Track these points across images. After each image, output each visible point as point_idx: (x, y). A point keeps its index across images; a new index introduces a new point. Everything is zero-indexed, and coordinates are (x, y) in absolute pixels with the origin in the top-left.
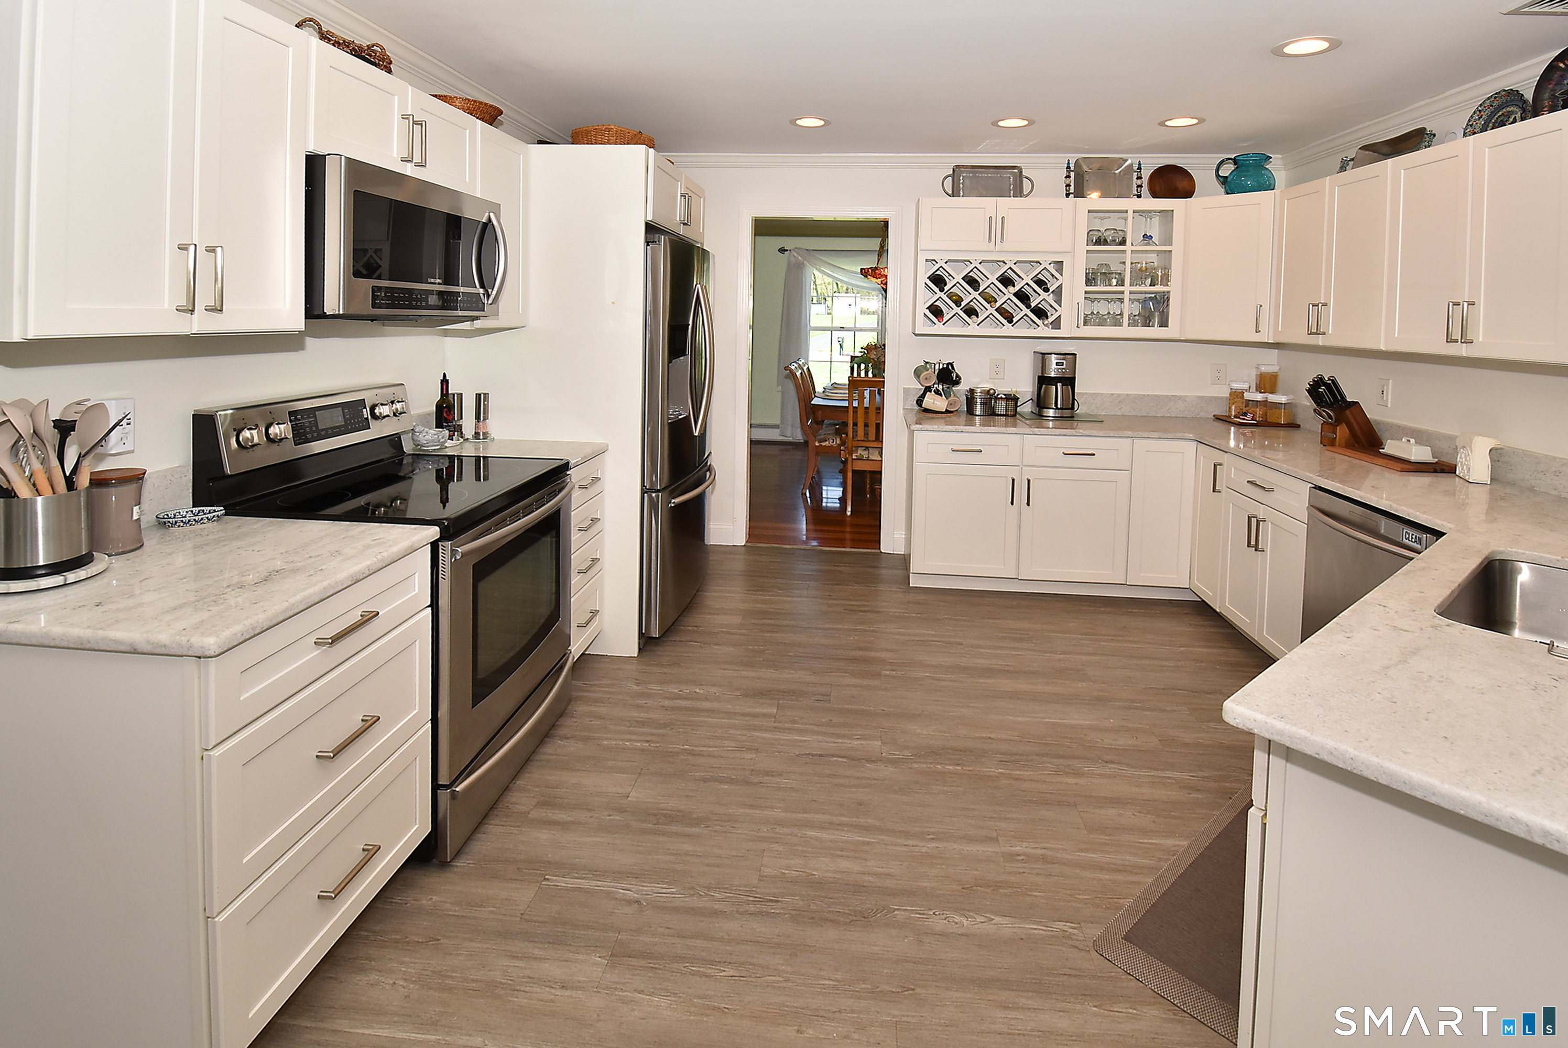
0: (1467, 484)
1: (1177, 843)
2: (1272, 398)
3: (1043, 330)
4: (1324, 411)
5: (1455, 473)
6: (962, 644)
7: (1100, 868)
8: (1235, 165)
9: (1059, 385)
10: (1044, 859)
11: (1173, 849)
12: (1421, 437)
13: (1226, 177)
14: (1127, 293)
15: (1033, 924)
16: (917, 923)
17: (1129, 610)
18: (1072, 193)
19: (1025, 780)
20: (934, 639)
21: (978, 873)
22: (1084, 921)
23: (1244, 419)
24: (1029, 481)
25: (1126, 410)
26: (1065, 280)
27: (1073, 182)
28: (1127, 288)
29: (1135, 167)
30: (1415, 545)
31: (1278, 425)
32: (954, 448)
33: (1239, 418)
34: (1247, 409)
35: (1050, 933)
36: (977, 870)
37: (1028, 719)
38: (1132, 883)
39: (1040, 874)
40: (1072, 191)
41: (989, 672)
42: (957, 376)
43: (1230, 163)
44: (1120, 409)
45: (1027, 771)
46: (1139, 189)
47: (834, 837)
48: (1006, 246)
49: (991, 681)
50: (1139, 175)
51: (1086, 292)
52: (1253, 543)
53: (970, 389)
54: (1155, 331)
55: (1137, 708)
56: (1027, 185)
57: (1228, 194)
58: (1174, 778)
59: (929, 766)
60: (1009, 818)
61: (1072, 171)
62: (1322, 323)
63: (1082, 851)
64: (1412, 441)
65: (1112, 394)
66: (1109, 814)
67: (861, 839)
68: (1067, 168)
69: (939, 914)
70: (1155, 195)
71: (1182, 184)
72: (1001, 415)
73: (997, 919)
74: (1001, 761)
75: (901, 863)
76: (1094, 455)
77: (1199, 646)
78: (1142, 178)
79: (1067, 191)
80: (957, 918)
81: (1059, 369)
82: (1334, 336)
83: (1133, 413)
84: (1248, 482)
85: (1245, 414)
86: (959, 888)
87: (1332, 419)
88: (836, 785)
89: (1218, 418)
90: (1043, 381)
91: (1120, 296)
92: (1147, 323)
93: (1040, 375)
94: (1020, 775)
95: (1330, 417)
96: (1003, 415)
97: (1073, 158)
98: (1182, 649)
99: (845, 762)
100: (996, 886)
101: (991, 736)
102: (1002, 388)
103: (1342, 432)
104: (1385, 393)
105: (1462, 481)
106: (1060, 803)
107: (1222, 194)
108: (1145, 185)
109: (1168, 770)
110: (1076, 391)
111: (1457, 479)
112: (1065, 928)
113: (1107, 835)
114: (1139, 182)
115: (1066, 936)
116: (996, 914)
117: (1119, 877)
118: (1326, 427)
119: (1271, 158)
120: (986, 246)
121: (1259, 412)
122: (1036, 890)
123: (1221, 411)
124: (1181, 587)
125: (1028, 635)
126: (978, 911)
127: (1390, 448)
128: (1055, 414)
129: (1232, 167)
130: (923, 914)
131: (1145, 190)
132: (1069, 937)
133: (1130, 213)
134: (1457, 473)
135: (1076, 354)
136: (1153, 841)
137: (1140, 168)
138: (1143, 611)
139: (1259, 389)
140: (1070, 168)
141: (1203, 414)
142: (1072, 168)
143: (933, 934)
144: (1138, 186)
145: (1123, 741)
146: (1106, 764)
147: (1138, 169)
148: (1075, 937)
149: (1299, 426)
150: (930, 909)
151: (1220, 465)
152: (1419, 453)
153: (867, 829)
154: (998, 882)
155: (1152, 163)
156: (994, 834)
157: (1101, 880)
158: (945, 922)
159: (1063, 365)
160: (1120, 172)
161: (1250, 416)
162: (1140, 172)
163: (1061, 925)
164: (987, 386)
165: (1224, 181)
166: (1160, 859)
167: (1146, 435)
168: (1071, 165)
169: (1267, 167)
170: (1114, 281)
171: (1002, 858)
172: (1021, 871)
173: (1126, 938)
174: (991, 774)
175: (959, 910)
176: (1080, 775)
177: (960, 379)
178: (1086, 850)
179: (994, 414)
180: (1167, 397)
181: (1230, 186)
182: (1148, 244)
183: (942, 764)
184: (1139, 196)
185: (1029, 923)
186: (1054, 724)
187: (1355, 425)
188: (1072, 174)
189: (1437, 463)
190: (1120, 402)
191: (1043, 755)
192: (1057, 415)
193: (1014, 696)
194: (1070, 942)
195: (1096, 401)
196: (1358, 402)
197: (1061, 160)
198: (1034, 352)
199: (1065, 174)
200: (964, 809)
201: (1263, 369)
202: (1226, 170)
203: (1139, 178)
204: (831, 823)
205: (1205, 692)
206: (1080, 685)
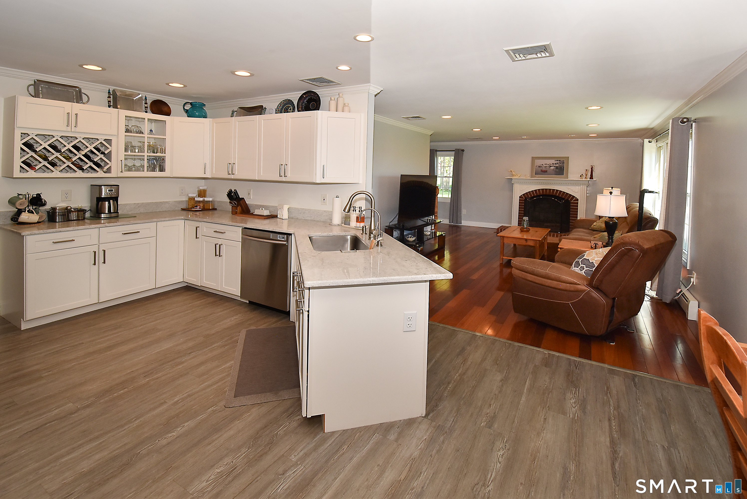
0: (282, 220)
1: (230, 363)
2: (206, 199)
3: (100, 173)
4: (233, 202)
5: (277, 217)
6: (83, 343)
7: (209, 386)
8: (191, 105)
9: (111, 201)
10: (189, 396)
11: (230, 366)
12: (266, 208)
13: (188, 110)
14: (146, 156)
15: (200, 416)
16: (154, 448)
17: (159, 299)
18: (112, 106)
19: (161, 377)
20: (63, 348)
21: (166, 417)
22: (217, 403)
23: (196, 209)
24: (104, 251)
25: (142, 210)
26: (113, 149)
27: (112, 100)
28: (146, 154)
29: (144, 98)
30: (282, 239)
31: (210, 210)
32: (55, 241)
33: (194, 208)
34: (196, 204)
35: (208, 414)
36: (165, 416)
37: (145, 356)
38: (224, 383)
39: (191, 401)
40: (111, 104)
41: (110, 348)
42: (45, 201)
43: (189, 104)
44: (139, 210)
45: (159, 373)
46: (146, 109)
47: (82, 451)
48: (78, 129)
49: (113, 351)
50: (146, 102)
51: (125, 155)
52: (218, 254)
53: (51, 207)
54: (157, 174)
55: (188, 331)
56: (85, 98)
57: (188, 117)
58: (217, 346)
59: (109, 397)
60: (164, 393)
61: (111, 95)
62: (233, 170)
63: (201, 385)
64: (263, 209)
65: (135, 204)
66: (202, 368)
67: (97, 443)
68: (108, 93)
69: (161, 439)
70: (153, 112)
71: (165, 109)
72: (73, 220)
73: (186, 424)
74: (145, 376)
75: (128, 437)
76: (139, 232)
77: (196, 301)
78: (147, 104)
79: (109, 104)
80: (170, 435)
81: (111, 193)
82: (238, 175)
83: (146, 211)
84: (214, 231)
85: (196, 207)
86: (162, 426)
87: (236, 205)
88: (61, 434)
89: (183, 210)
90: (100, 200)
91: (143, 157)
92: (153, 170)
93: (98, 196)
94: (158, 376)
95: (235, 204)
96: (75, 220)
97: (112, 88)
98: (190, 305)
99: (57, 422)
100: (177, 415)
101: (132, 370)
102: (74, 205)
103: (239, 209)
104: (250, 194)
105: (280, 219)
106: (181, 376)
107: (186, 117)
108: (149, 107)
109: (213, 345)
110: (119, 203)
111: (278, 219)
112: (212, 409)
113: (206, 375)
114: (146, 105)
115: (214, 411)
116: (184, 423)
117: (219, 384)
118: (233, 208)
119: (205, 105)
120: (65, 128)
121: (201, 205)
122: (193, 407)
123: (184, 207)
124: (180, 282)
125: (117, 325)
126: (177, 427)
127: (257, 212)
128: (107, 216)
129: (190, 106)
130: (154, 444)
131: (149, 110)
132: (216, 410)
133: (146, 120)
134: (278, 217)
135: (119, 185)
136: (223, 367)
137: (146, 99)
138: (165, 297)
139: (199, 196)
140: (110, 93)
141: (176, 209)
142: (111, 93)
143: (164, 446)
144: (145, 107)
145: (190, 344)
146: (190, 354)
147: (145, 99)
148: (218, 409)
149: (216, 209)
150: (156, 441)
151: (199, 227)
152: (266, 213)
153: (97, 438)
154: (177, 414)
155: (152, 98)
156: (163, 401)
157: (213, 389)
158: (166, 440)
159: (112, 191)
160: (136, 99)
161: (199, 207)
162: (146, 101)
163: (210, 409)
164: (64, 205)
165: (187, 111)
166: (228, 371)
167: (163, 219)
168: (110, 92)
169: (204, 108)
170: (137, 151)
171: (172, 406)
172: (183, 404)
173: (235, 397)
174: (144, 383)
175: (169, 432)
176: (183, 363)
177: (46, 203)
178: (203, 384)
179: (69, 220)
180: (161, 202)
181: (190, 114)
182: (151, 134)
183: (116, 393)
184: (146, 112)
185: (199, 417)
186: (157, 352)
187: (243, 206)
188: (111, 96)
189: (271, 215)
190: (139, 207)
191: (163, 364)
192: (108, 217)
193: (131, 351)
194: (217, 412)
195: (126, 207)
196: (243, 198)
197: (106, 88)
198: (91, 185)
199: (107, 95)
200: (142, 401)
201: (201, 188)
202: (188, 107)
203: (146, 103)
204: (74, 448)
205: (209, 315)
206: (158, 334)
